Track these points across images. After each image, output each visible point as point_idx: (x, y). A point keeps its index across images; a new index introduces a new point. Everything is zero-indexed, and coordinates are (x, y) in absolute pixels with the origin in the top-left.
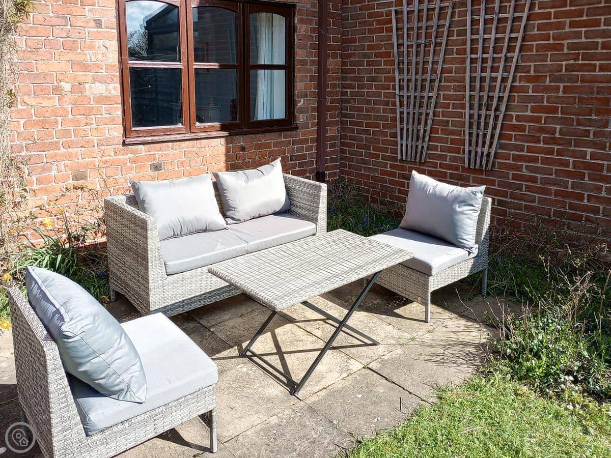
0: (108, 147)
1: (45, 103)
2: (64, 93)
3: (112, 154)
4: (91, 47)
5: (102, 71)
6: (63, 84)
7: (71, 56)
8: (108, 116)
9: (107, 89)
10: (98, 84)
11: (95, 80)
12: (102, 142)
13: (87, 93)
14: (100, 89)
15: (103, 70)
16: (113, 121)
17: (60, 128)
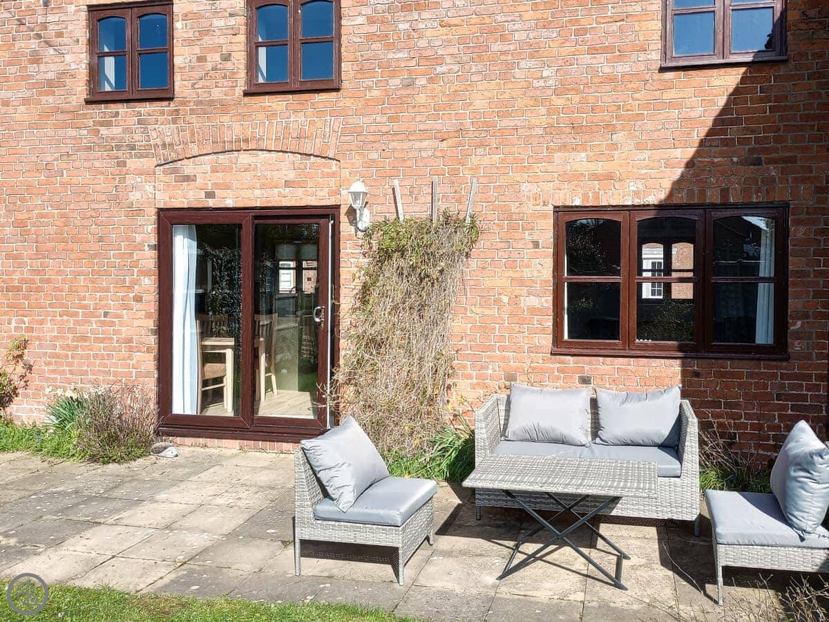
0: (537, 354)
1: (487, 312)
2: (502, 304)
3: (541, 361)
4: (528, 266)
5: (536, 286)
6: (502, 296)
7: (510, 274)
8: (540, 326)
9: (540, 302)
10: (532, 297)
11: (529, 294)
12: (532, 349)
13: (522, 305)
14: (533, 301)
15: (538, 286)
16: (543, 330)
17: (497, 334)
